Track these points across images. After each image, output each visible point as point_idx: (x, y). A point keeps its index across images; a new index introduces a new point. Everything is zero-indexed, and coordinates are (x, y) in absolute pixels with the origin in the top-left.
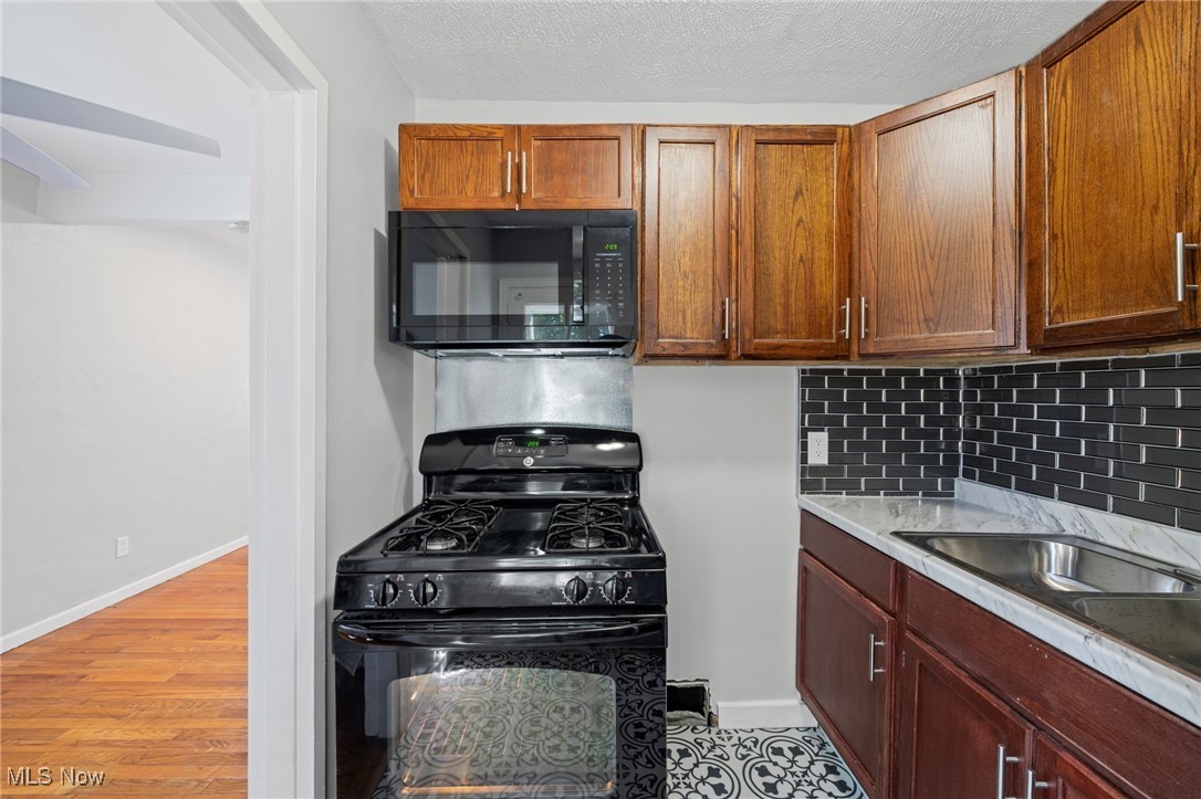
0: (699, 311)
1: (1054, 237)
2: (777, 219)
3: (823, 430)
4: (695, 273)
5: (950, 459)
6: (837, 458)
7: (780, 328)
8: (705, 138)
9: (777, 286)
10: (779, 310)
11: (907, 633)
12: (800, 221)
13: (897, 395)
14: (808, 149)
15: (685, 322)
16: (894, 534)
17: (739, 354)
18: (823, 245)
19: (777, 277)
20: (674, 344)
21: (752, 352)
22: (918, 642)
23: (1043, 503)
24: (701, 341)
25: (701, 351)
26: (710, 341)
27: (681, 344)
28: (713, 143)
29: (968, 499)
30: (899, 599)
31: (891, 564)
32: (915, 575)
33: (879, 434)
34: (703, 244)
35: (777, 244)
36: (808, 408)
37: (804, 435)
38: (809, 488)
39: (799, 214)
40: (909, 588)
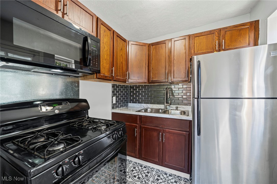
0: (108, 68)
1: (152, 68)
2: (119, 53)
3: (115, 96)
4: (107, 59)
5: (128, 100)
6: (116, 101)
7: (119, 75)
8: (109, 29)
9: (118, 67)
10: (119, 72)
11: (141, 126)
12: (121, 55)
13: (123, 90)
14: (122, 41)
15: (105, 71)
16: (136, 111)
17: (114, 80)
18: (124, 61)
19: (119, 65)
20: (103, 76)
21: (116, 80)
22: (144, 126)
23: (142, 104)
24: (108, 76)
25: (108, 78)
26: (109, 76)
27: (105, 76)
28: (110, 31)
29: (131, 106)
30: (139, 121)
31: (138, 116)
32: (143, 116)
33: (121, 97)
34: (109, 53)
35: (119, 58)
36: (113, 92)
37: (112, 98)
38: (113, 108)
39: (121, 53)
40: (142, 119)
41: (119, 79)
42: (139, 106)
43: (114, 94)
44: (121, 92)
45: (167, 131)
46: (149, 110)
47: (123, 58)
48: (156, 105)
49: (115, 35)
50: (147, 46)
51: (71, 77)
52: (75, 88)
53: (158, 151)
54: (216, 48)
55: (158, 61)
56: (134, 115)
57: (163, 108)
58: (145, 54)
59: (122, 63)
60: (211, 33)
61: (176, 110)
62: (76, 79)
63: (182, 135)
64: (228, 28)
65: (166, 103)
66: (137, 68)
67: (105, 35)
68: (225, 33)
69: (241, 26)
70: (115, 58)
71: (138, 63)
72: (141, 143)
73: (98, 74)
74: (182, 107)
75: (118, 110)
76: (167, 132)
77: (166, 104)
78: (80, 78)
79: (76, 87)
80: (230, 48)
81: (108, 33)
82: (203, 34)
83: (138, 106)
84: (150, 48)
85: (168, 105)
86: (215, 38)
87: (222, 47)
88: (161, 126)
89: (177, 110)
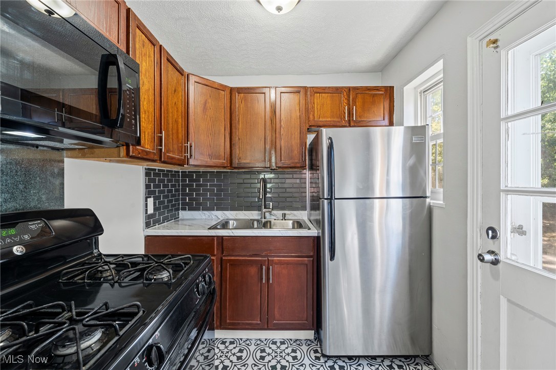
0: (150, 133)
1: (239, 139)
2: (170, 98)
3: (151, 197)
4: (148, 112)
5: (179, 204)
6: (155, 209)
7: (171, 149)
8: (152, 41)
9: (170, 130)
10: (171, 141)
11: (223, 258)
12: (175, 103)
13: (169, 181)
14: (177, 72)
15: (145, 139)
16: (209, 229)
17: (163, 159)
18: (180, 117)
19: (171, 125)
20: (143, 150)
21: (166, 160)
22: (229, 258)
23: (213, 212)
24: (151, 151)
25: (152, 157)
26: (153, 151)
27: (145, 151)
28: (154, 46)
29: (185, 218)
30: (217, 249)
31: (215, 238)
32: (227, 238)
33: (165, 197)
34: (151, 97)
35: (170, 110)
36: (147, 187)
37: (146, 201)
38: (148, 225)
39: (175, 100)
40: (225, 243)
41: (173, 158)
42: (207, 216)
43: (149, 193)
44: (165, 186)
45: (277, 261)
46: (232, 223)
47: (177, 111)
48: (244, 212)
49: (163, 57)
50: (228, 91)
51: (42, 148)
52: (52, 179)
53: (259, 302)
54: (345, 117)
55: (251, 126)
56: (206, 238)
57: (259, 218)
58: (223, 107)
59: (177, 122)
60: (337, 90)
61: (282, 220)
62: (55, 155)
63: (302, 264)
64: (359, 89)
65: (265, 208)
66: (208, 135)
67: (145, 54)
68: (356, 96)
69: (375, 89)
70: (164, 109)
71: (210, 125)
72: (223, 294)
73: (131, 147)
74: (292, 214)
75: (159, 228)
76: (276, 264)
77: (264, 210)
78: (65, 153)
79: (54, 178)
80: (362, 120)
81: (150, 50)
82: (326, 91)
83: (204, 217)
84: (233, 97)
85: (267, 212)
86: (343, 100)
87: (353, 117)
88: (264, 254)
89: (285, 220)
